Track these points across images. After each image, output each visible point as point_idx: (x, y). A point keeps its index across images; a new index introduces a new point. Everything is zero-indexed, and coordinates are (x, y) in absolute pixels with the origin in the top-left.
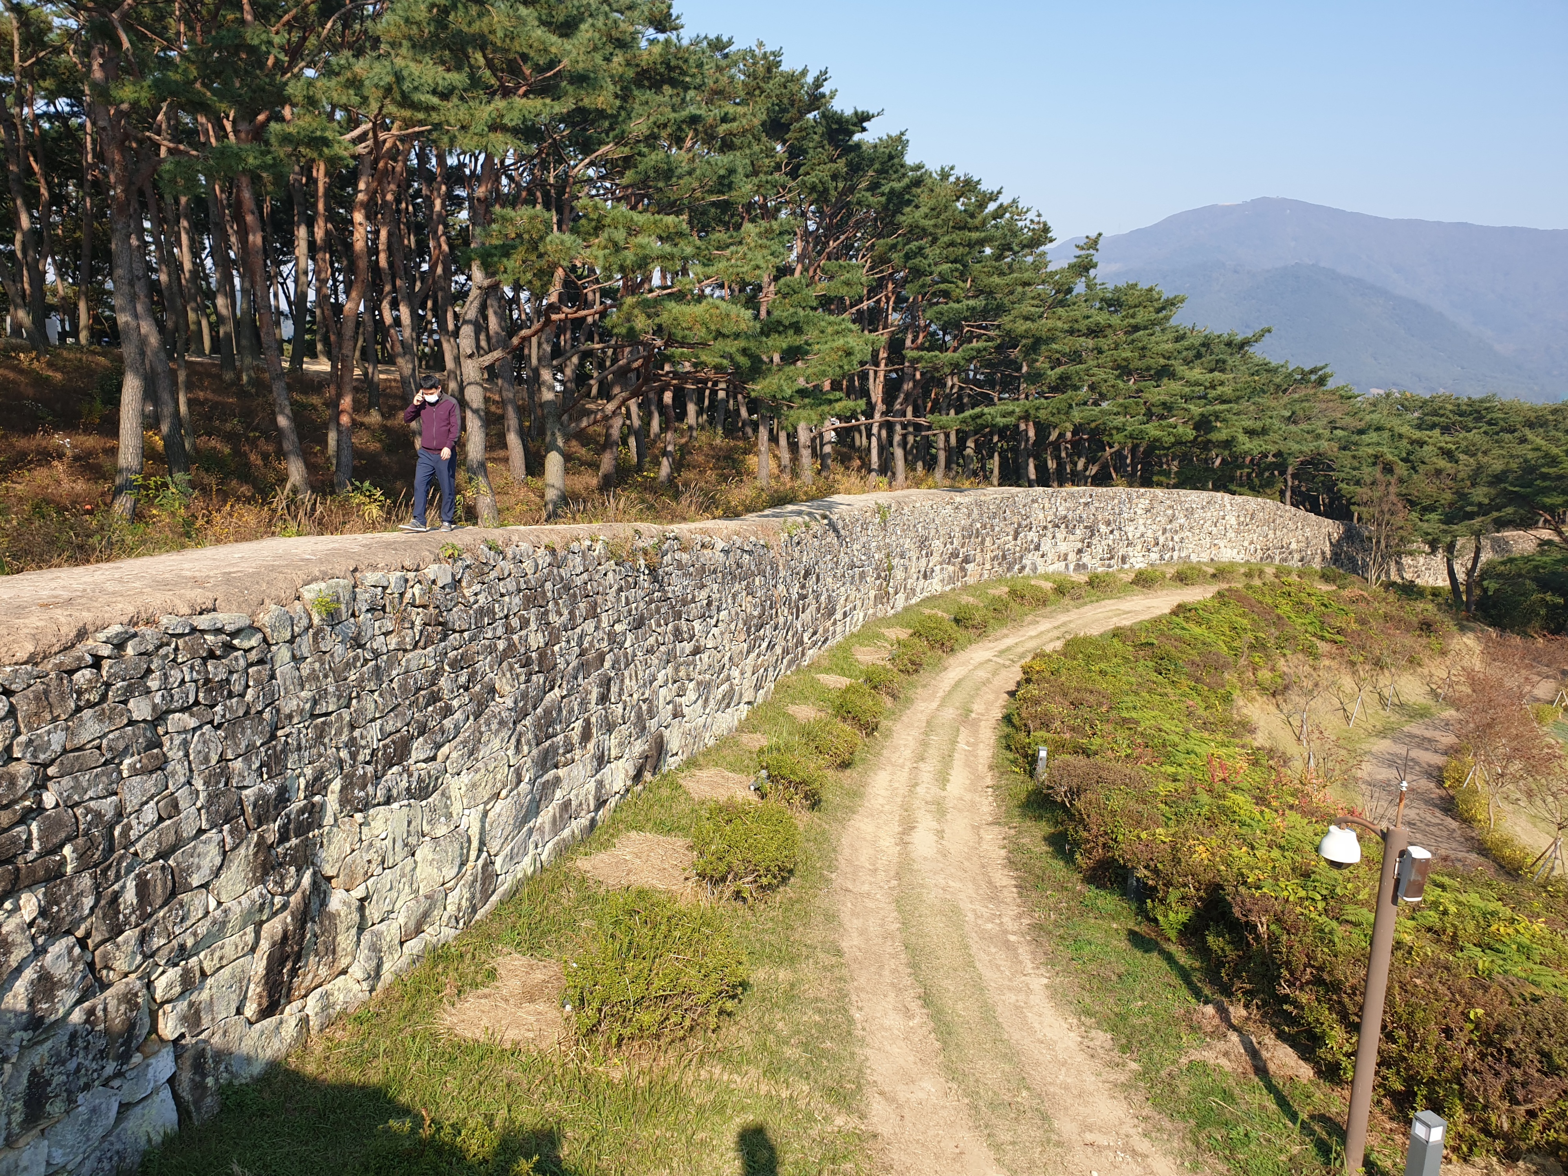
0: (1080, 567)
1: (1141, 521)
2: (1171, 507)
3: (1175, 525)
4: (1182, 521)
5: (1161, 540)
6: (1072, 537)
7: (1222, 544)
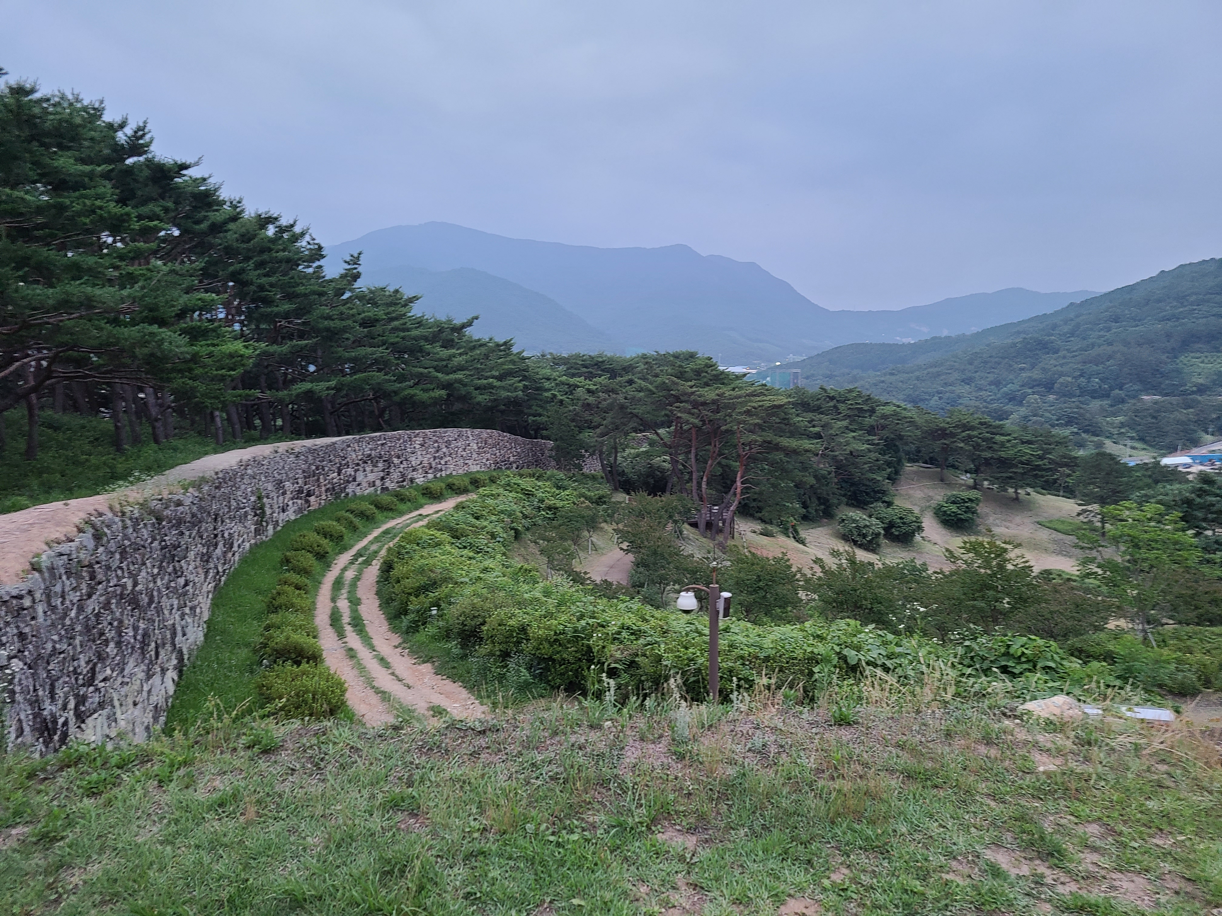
0: (384, 489)
1: (419, 453)
2: (436, 441)
3: (440, 454)
4: (444, 450)
5: (434, 465)
6: (376, 469)
7: (470, 462)
